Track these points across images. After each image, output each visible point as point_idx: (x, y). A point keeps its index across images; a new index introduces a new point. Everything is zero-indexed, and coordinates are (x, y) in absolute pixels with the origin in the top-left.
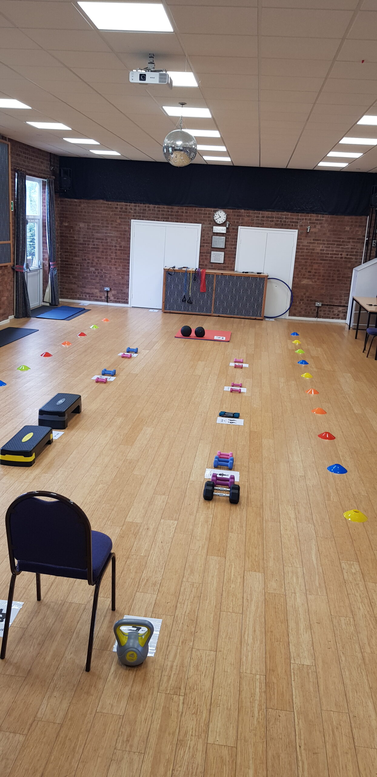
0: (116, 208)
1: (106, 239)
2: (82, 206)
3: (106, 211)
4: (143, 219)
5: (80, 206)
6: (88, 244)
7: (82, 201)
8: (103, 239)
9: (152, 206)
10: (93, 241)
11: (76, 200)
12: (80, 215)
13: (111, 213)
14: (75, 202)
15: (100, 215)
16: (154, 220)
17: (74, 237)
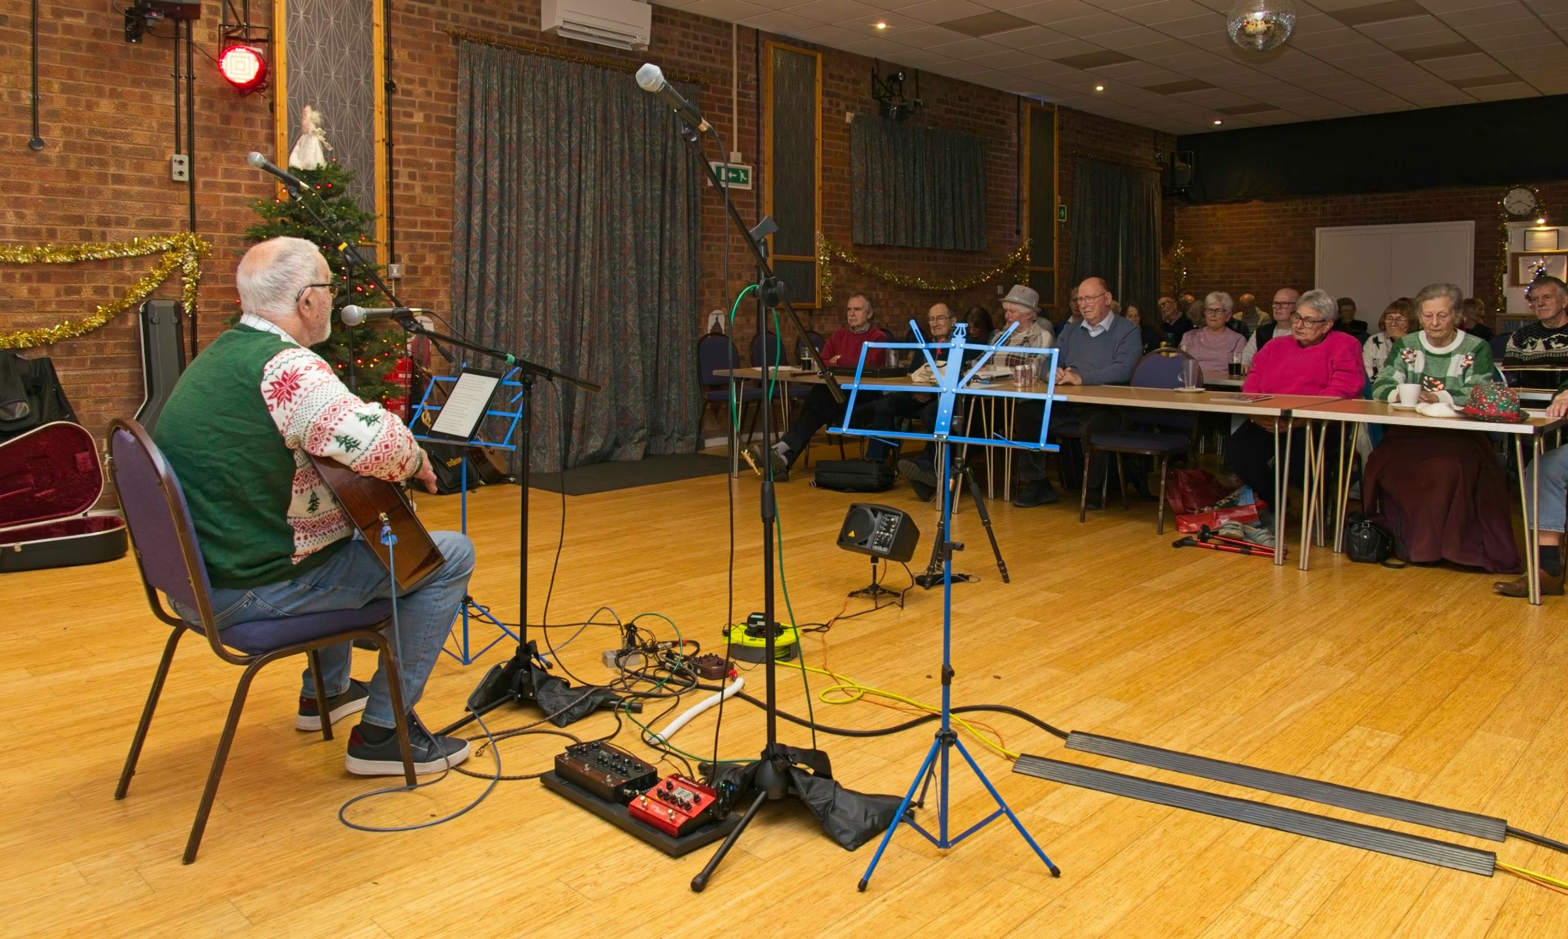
0: (1285, 211)
1: (1265, 270)
2: (1219, 214)
3: (1265, 218)
4: (1341, 225)
5: (1214, 215)
6: (1230, 282)
7: (1218, 206)
8: (1258, 270)
9: (1359, 198)
10: (1239, 277)
11: (1207, 207)
12: (1215, 231)
13: (1274, 220)
14: (1206, 210)
15: (1253, 228)
16: (1367, 224)
17: (1202, 272)
